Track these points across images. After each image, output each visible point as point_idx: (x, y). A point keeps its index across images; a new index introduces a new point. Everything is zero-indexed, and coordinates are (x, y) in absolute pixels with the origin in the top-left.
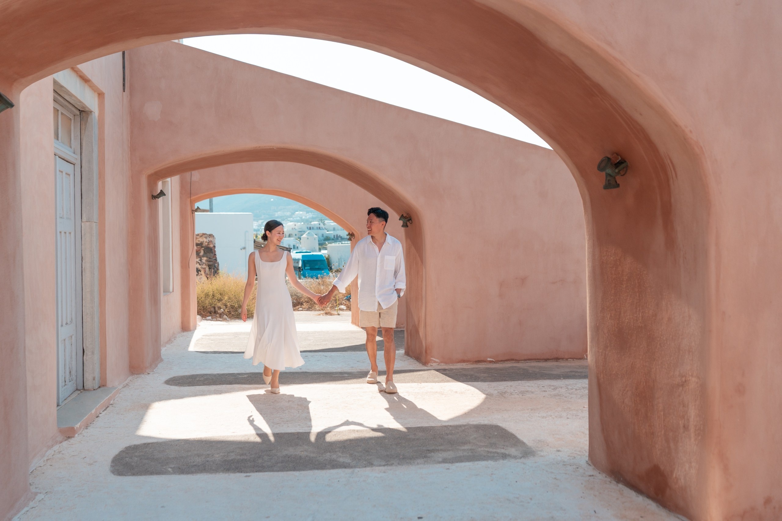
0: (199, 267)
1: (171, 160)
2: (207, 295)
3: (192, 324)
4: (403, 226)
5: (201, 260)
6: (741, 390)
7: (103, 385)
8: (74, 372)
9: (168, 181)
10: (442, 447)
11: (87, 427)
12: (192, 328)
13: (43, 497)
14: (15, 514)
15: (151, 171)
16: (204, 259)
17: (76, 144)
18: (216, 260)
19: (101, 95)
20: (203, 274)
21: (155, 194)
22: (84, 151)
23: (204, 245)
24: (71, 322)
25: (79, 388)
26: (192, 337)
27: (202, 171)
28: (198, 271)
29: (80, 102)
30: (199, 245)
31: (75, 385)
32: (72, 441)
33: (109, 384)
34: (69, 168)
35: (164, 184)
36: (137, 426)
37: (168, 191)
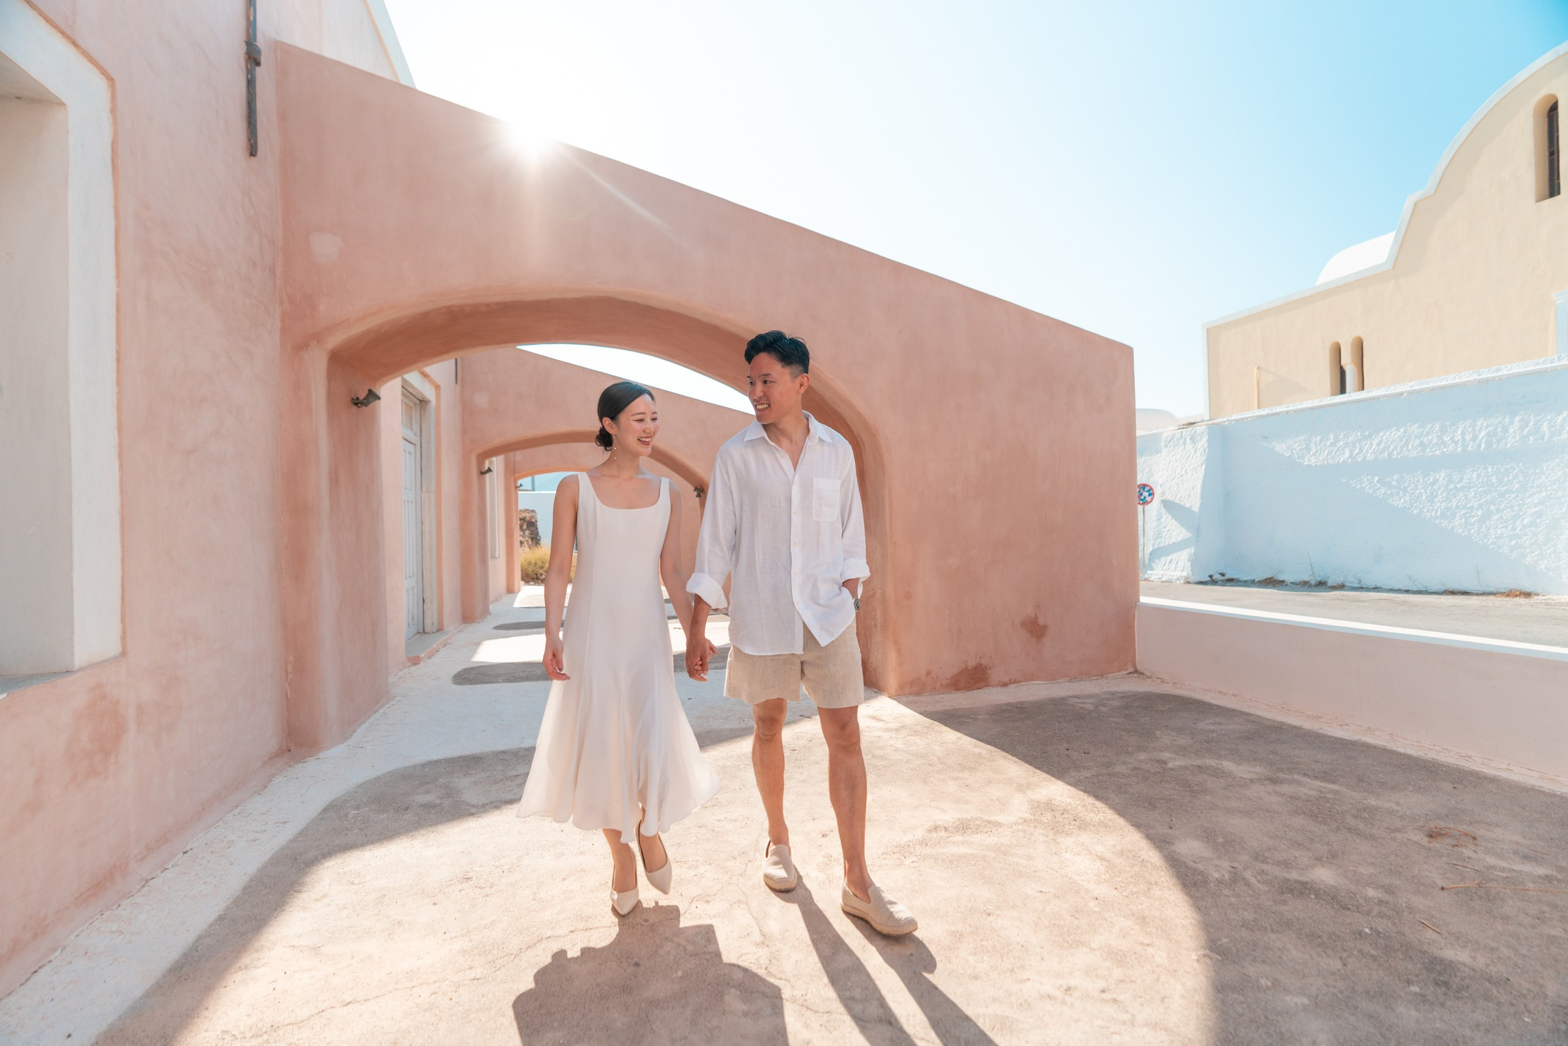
0: (523, 539)
1: (497, 441)
2: (530, 563)
3: (516, 587)
4: (697, 496)
5: (524, 533)
6: (908, 596)
7: (440, 629)
8: (415, 618)
9: (493, 461)
10: (716, 661)
11: (429, 657)
12: (516, 591)
13: (400, 698)
14: (381, 708)
15: (480, 451)
16: (527, 532)
17: (416, 428)
18: (538, 533)
19: (437, 387)
20: (526, 546)
21: (483, 471)
22: (423, 433)
23: (527, 520)
24: (413, 576)
25: (420, 632)
26: (516, 597)
27: (524, 451)
28: (522, 543)
29: (421, 393)
30: (523, 519)
31: (416, 629)
32: (418, 666)
33: (446, 628)
34: (411, 448)
35: (490, 462)
36: (472, 656)
37: (494, 468)
